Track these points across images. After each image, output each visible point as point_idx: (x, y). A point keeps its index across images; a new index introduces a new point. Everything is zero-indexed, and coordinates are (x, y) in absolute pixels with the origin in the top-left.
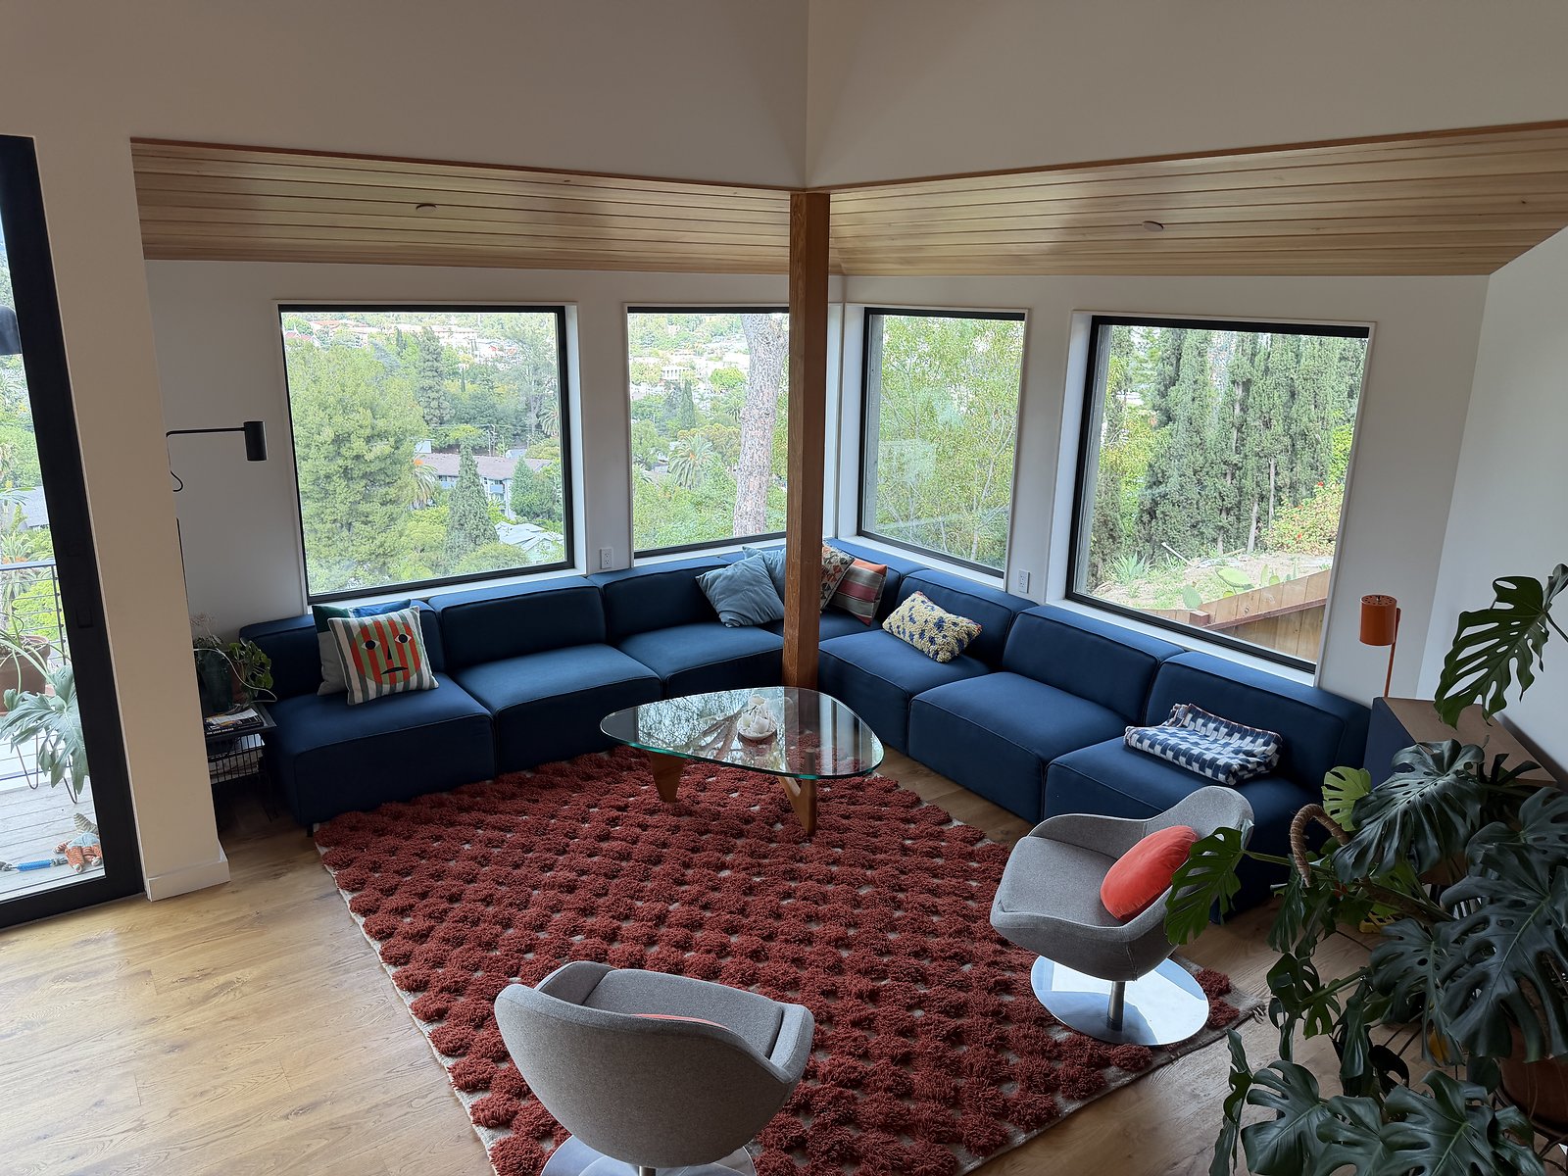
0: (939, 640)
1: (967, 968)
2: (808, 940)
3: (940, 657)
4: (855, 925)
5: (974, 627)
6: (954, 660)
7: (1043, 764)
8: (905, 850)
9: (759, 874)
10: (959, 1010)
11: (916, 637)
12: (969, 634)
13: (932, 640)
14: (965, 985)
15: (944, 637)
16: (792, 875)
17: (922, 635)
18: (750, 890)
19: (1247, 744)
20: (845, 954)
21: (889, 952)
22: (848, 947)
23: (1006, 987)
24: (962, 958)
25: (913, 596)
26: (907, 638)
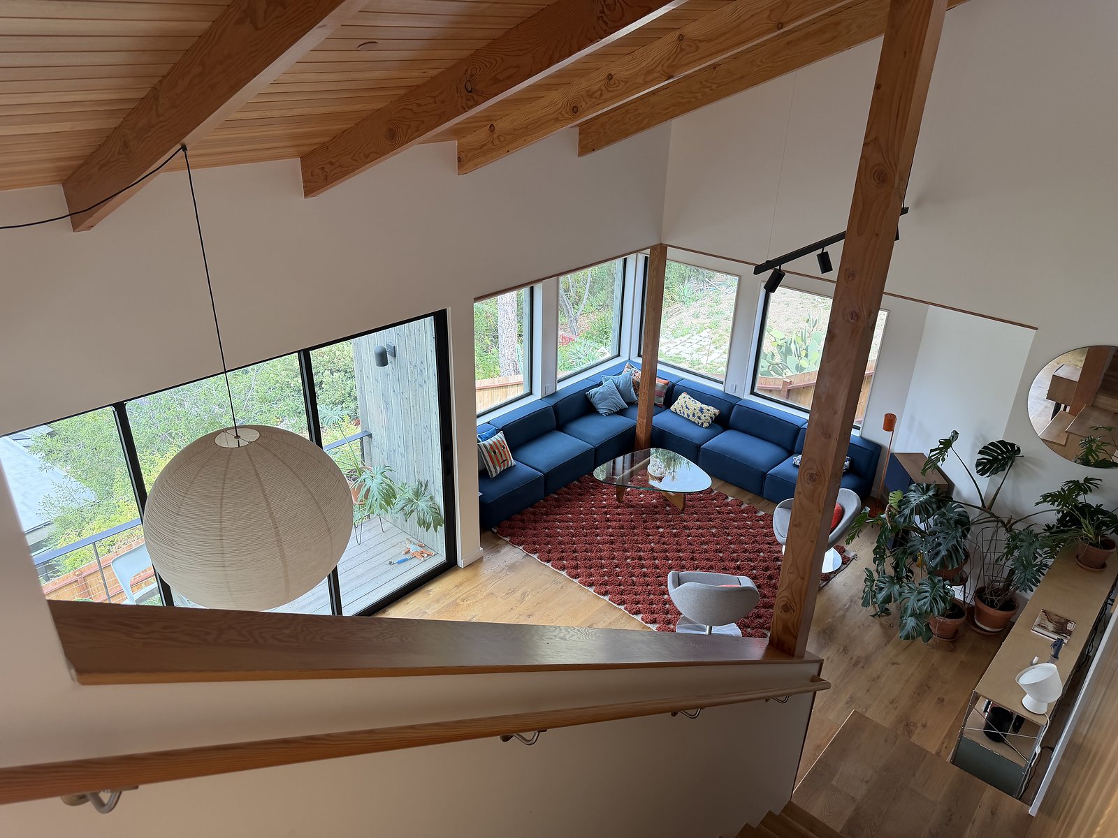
0: (703, 418)
1: (762, 554)
2: (706, 551)
3: (705, 425)
4: (718, 544)
5: (717, 412)
6: (710, 426)
7: (765, 474)
8: (719, 512)
9: (673, 529)
10: (767, 569)
11: (691, 416)
12: (715, 414)
13: (699, 418)
14: (764, 560)
15: (705, 416)
16: (686, 528)
17: (694, 415)
18: (675, 535)
20: (721, 555)
21: (734, 552)
22: (720, 552)
24: (759, 551)
25: (683, 395)
26: (686, 416)
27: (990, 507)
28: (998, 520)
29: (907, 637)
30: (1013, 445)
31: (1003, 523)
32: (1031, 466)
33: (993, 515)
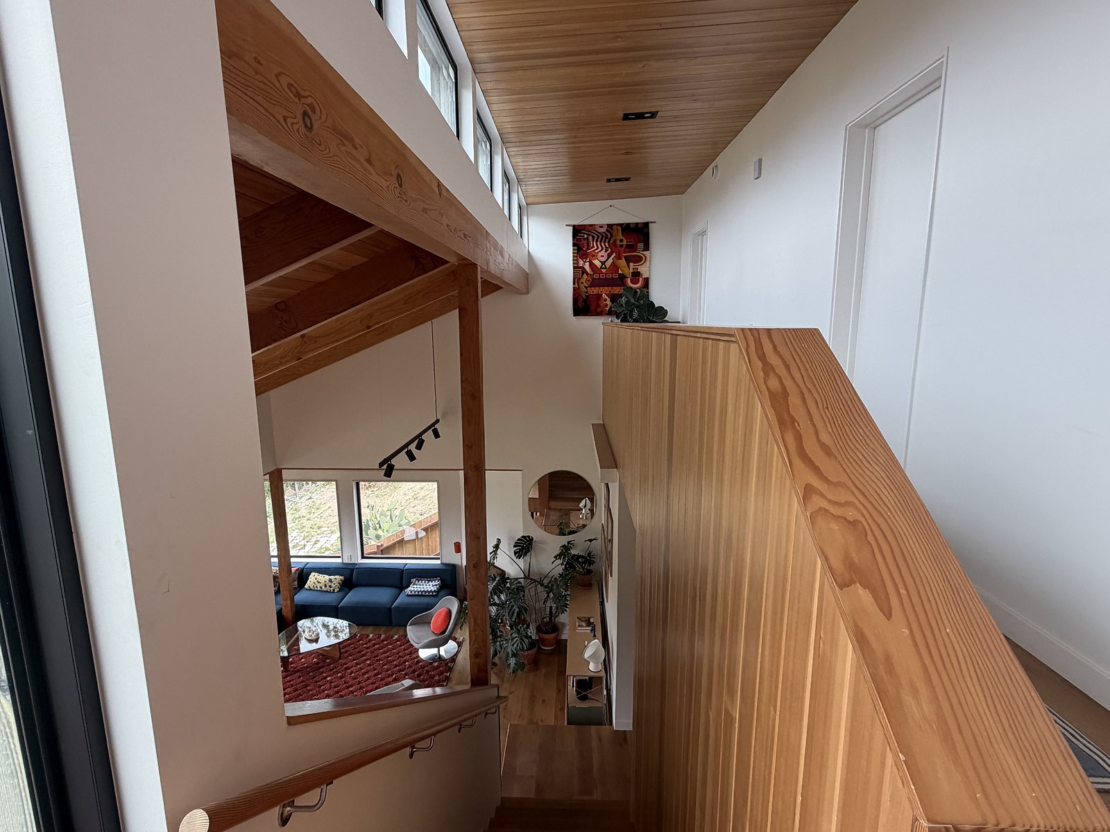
0: (333, 586)
3: (336, 591)
6: (340, 590)
11: (323, 587)
12: (341, 581)
13: (330, 586)
15: (334, 584)
16: (347, 668)
19: (434, 583)
23: (418, 662)
25: (313, 574)
26: (319, 589)
27: (529, 576)
28: (536, 581)
29: (514, 672)
30: (529, 537)
31: (537, 581)
32: (540, 545)
33: (532, 579)
